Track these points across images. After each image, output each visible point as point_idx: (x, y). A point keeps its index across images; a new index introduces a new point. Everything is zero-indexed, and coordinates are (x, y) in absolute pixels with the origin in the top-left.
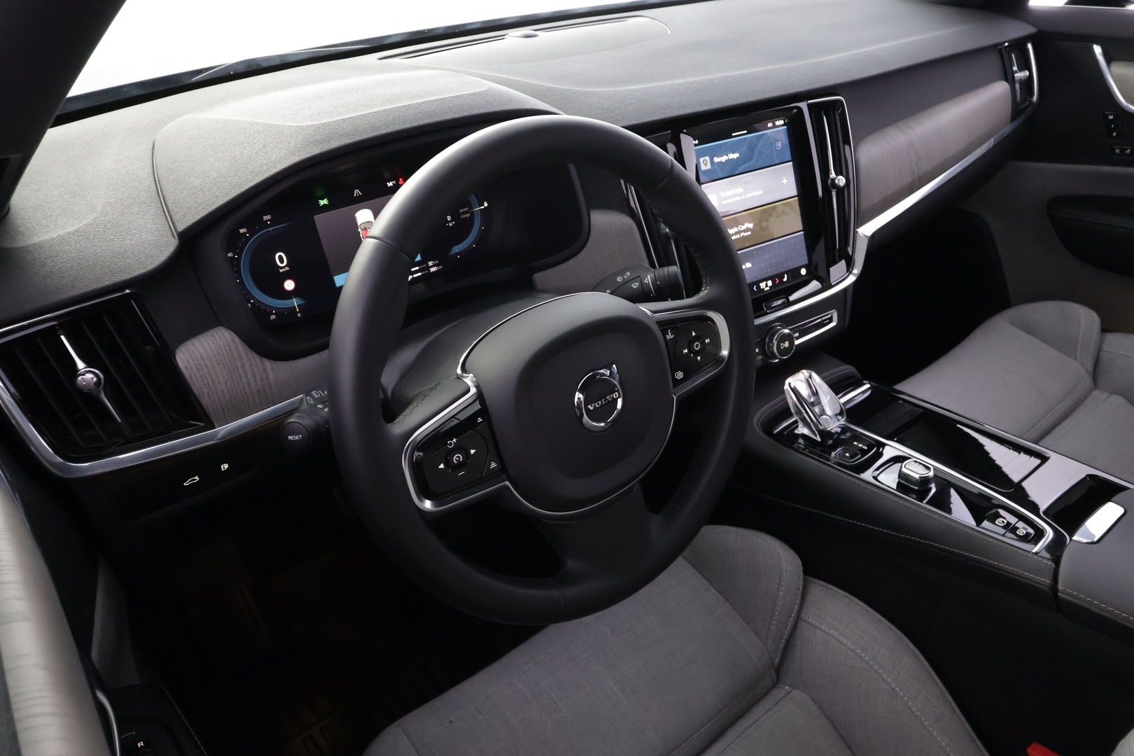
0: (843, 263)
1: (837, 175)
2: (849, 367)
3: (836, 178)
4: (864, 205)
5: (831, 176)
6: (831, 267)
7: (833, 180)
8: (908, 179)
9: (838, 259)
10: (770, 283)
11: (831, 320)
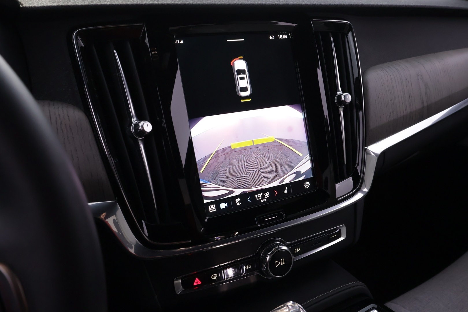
0: (350, 179)
1: (344, 92)
2: (359, 283)
3: (342, 95)
4: (373, 125)
5: (338, 93)
6: (338, 181)
7: (340, 96)
8: (417, 106)
9: (346, 174)
10: (267, 195)
11: (339, 235)
